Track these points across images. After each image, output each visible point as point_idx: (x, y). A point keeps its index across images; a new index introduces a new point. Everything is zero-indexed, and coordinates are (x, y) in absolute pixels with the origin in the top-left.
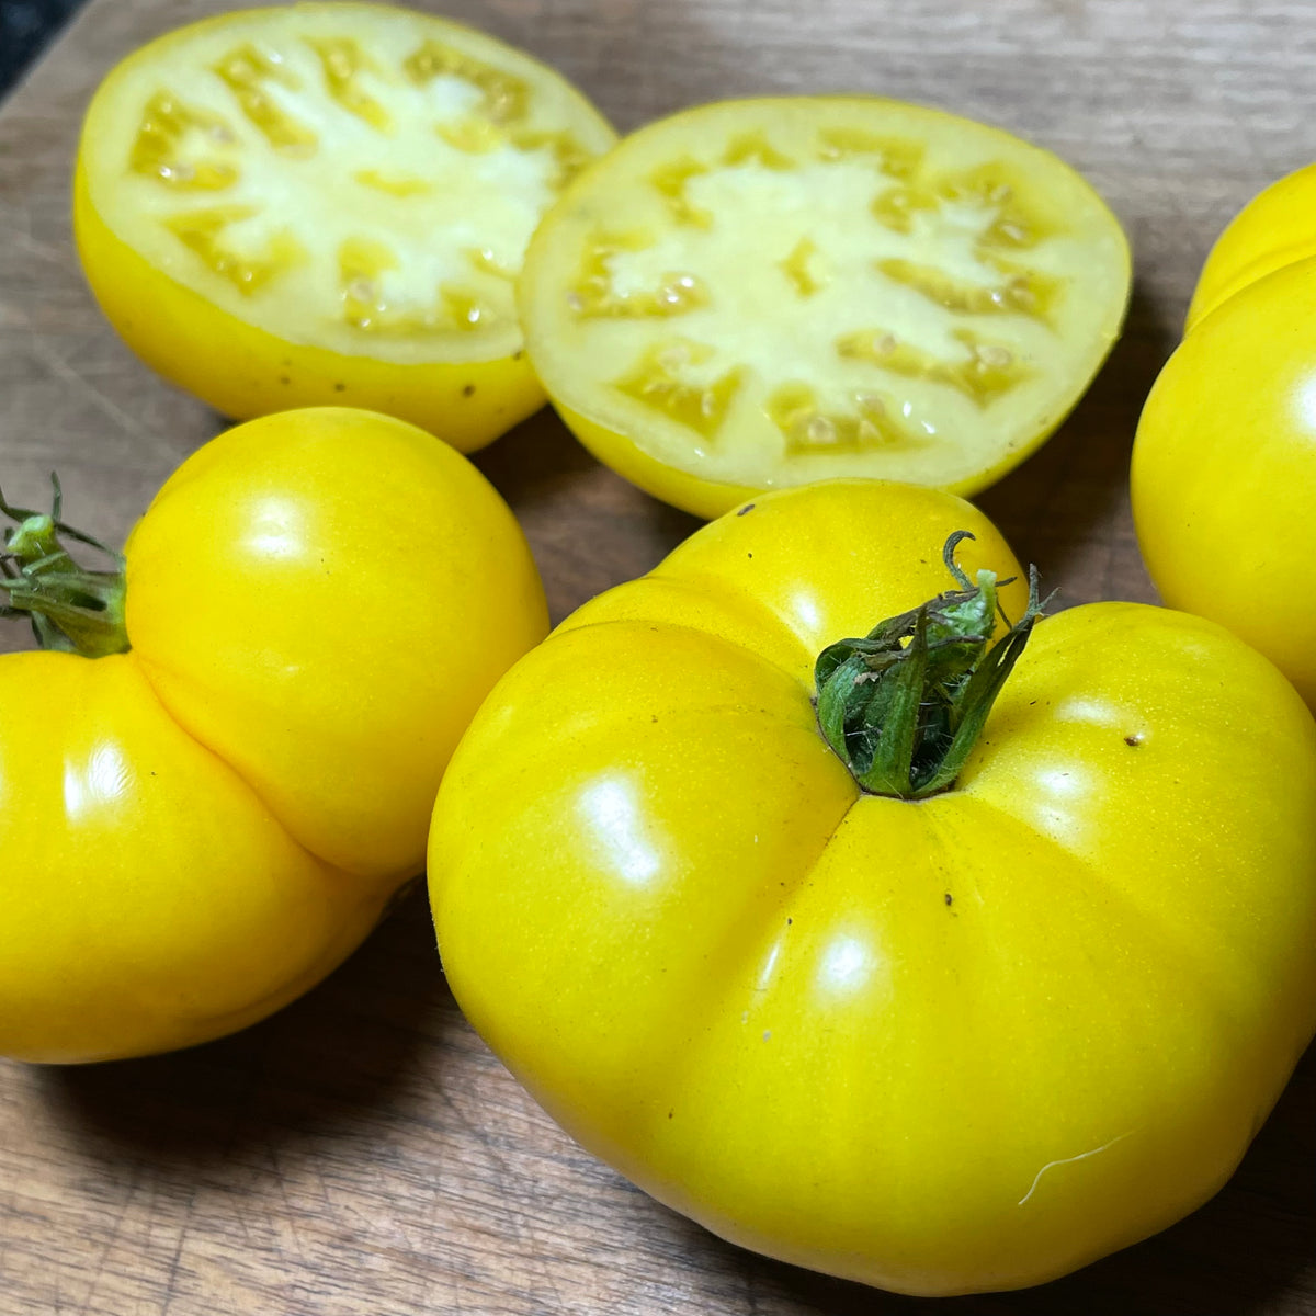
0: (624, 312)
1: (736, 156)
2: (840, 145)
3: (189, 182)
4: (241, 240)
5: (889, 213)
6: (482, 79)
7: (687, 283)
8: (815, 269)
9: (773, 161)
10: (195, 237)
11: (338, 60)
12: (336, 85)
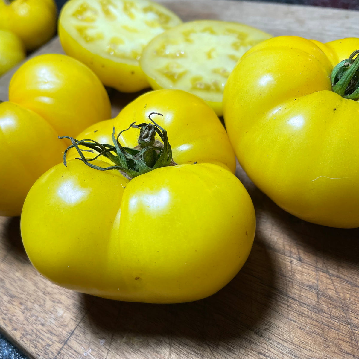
0: (166, 56)
1: (205, 30)
2: (230, 31)
3: (83, 20)
4: (90, 33)
5: (236, 46)
6: (160, 15)
7: (183, 53)
8: (214, 54)
9: (212, 32)
10: (81, 30)
11: (128, 5)
12: (126, 9)
